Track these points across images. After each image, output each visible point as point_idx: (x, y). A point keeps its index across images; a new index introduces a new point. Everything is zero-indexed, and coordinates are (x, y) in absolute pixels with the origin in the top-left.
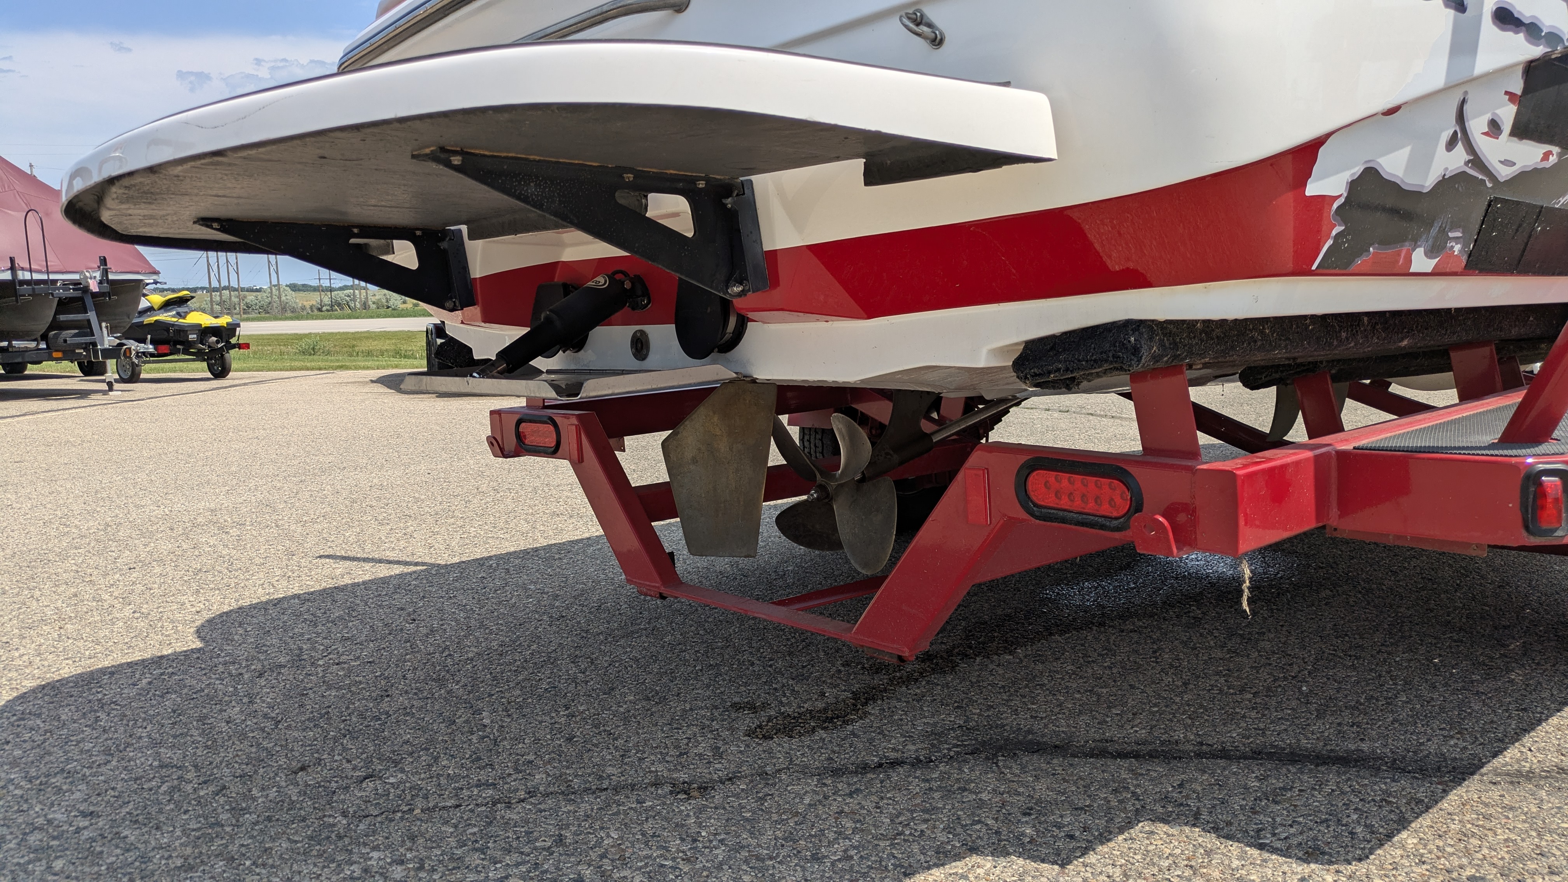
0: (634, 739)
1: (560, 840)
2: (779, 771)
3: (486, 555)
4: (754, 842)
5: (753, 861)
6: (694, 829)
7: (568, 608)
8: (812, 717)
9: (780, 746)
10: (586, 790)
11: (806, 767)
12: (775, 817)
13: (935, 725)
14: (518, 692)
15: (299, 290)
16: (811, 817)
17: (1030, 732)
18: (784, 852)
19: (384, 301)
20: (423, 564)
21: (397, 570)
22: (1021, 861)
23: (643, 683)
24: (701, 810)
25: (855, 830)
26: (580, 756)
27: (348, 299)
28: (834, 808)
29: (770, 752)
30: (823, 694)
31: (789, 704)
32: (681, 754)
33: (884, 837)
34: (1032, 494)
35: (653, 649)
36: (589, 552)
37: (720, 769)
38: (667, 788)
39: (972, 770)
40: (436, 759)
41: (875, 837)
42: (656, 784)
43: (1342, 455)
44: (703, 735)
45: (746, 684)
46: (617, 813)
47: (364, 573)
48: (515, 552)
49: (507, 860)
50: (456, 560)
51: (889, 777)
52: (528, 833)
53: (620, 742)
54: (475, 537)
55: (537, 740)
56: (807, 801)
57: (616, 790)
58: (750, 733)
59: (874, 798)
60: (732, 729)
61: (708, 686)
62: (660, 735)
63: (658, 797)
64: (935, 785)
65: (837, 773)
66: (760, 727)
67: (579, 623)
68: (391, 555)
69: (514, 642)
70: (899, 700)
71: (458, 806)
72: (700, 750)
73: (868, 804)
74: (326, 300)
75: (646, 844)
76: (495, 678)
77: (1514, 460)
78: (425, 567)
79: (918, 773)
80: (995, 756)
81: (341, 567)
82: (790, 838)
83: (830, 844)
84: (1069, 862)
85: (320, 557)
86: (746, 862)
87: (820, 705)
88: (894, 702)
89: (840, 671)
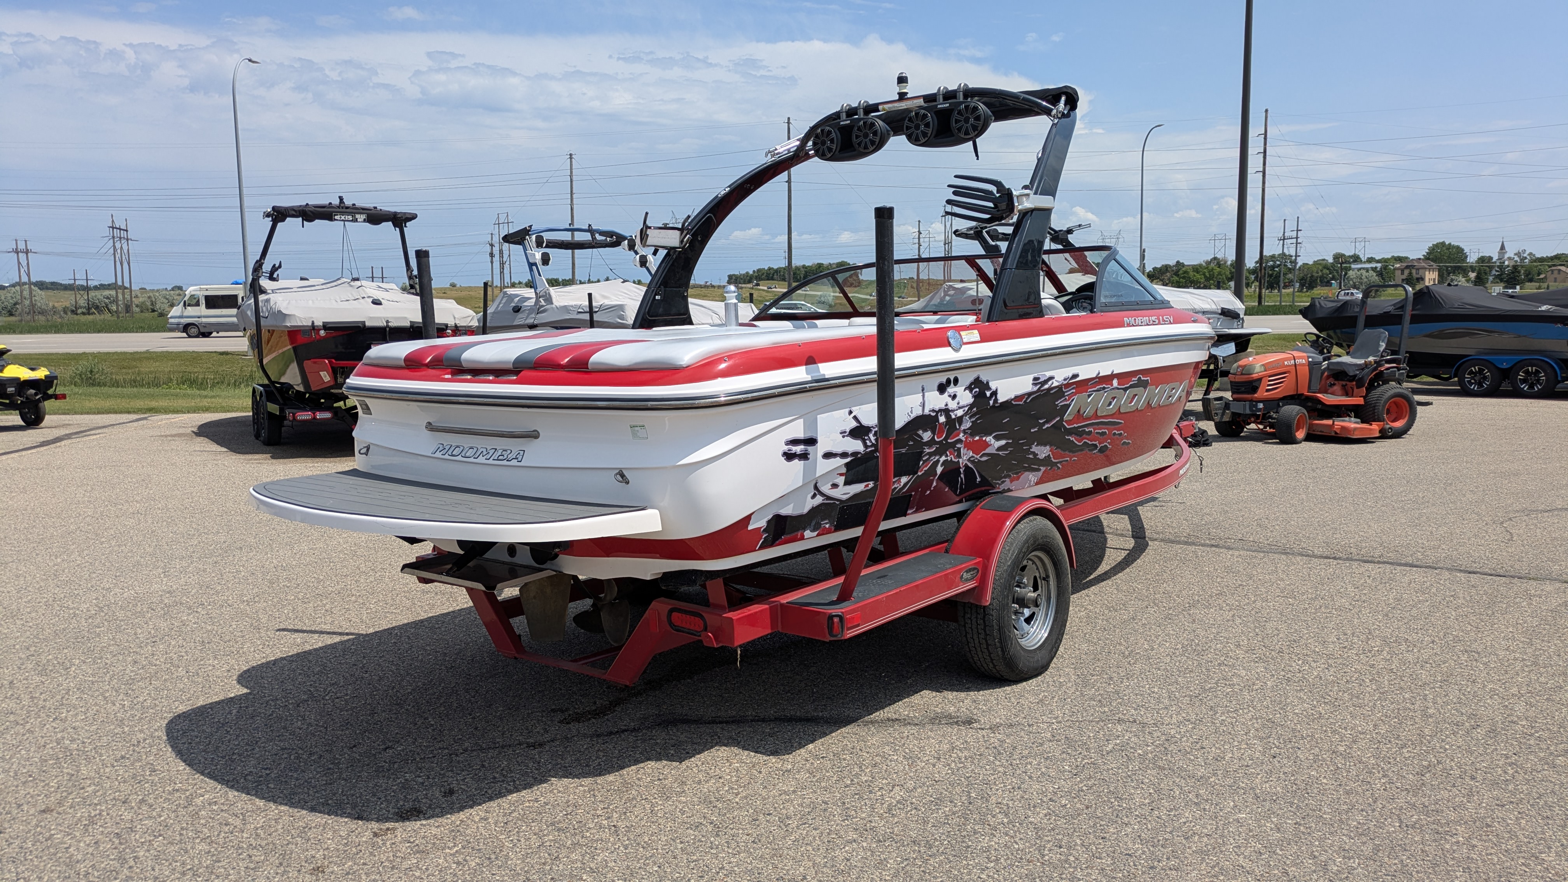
0: (507, 727)
1: (483, 766)
2: (574, 736)
3: (390, 626)
4: (563, 762)
5: (563, 768)
6: (538, 759)
7: (454, 661)
8: (589, 714)
9: (574, 727)
10: (489, 748)
11: (585, 734)
12: (571, 753)
13: (645, 714)
14: (443, 709)
15: (47, 288)
16: (586, 752)
17: (686, 715)
18: (575, 765)
19: (149, 304)
20: (352, 634)
21: (337, 639)
22: (666, 762)
23: (506, 701)
24: (540, 753)
25: (603, 756)
26: (483, 735)
27: (107, 301)
28: (596, 749)
29: (570, 729)
30: (595, 703)
31: (579, 708)
32: (529, 732)
33: (615, 757)
34: (673, 621)
35: (508, 683)
36: (457, 622)
37: (547, 737)
38: (525, 745)
39: (656, 731)
40: (416, 739)
41: (612, 758)
42: (520, 744)
43: (782, 605)
44: (539, 724)
45: (557, 700)
46: (505, 755)
47: (317, 642)
48: (409, 623)
49: (463, 773)
50: (371, 631)
51: (620, 736)
52: (469, 764)
53: (500, 729)
54: (376, 612)
55: (460, 730)
56: (585, 747)
57: (503, 747)
58: (561, 722)
59: (613, 744)
60: (552, 721)
61: (539, 701)
62: (518, 725)
63: (521, 749)
64: (639, 738)
65: (598, 736)
66: (565, 719)
67: (463, 670)
68: (327, 628)
69: (431, 682)
70: (631, 704)
71: (434, 757)
72: (538, 730)
73: (611, 747)
74: (82, 302)
75: (519, 765)
76: (428, 702)
77: (825, 611)
78: (354, 637)
79: (633, 734)
80: (668, 726)
81: (299, 637)
82: (578, 760)
83: (594, 761)
84: (684, 761)
85: (279, 630)
86: (560, 768)
87: (594, 708)
88: (628, 705)
89: (604, 691)
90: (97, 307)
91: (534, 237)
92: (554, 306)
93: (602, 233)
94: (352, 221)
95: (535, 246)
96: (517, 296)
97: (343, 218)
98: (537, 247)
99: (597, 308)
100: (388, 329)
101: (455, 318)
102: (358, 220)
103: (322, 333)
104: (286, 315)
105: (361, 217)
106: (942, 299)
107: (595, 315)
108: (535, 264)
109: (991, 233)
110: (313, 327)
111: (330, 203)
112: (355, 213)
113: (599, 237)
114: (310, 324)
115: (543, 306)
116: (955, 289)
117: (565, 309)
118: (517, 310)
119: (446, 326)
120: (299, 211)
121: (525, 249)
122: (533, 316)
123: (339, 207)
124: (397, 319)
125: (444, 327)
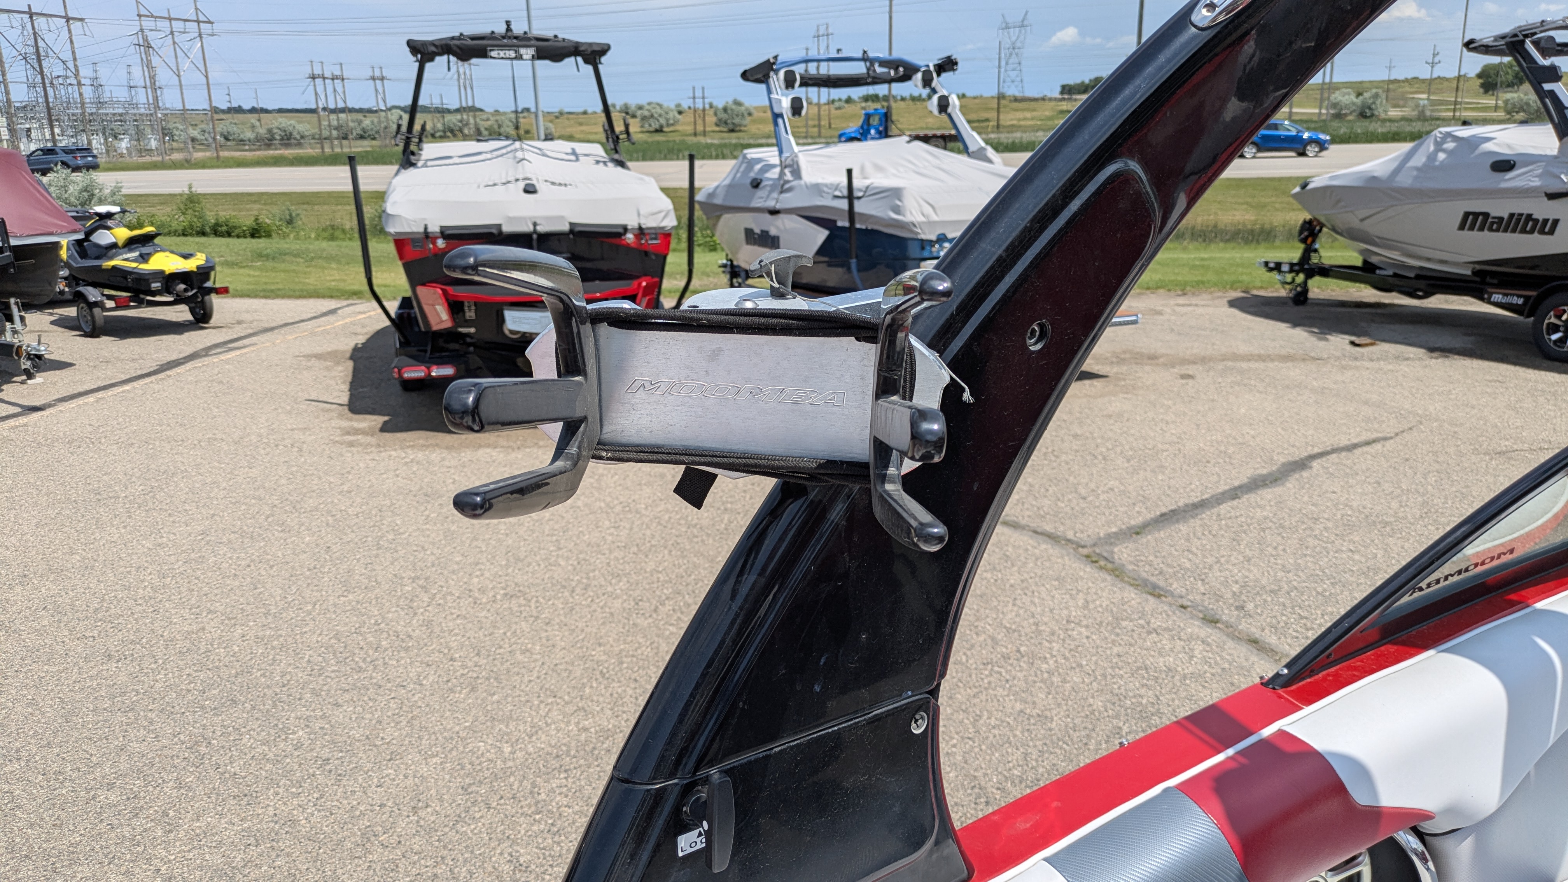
90: (452, 131)
91: (782, 74)
92: (802, 182)
93: (883, 63)
94: (516, 58)
95: (783, 86)
96: (759, 160)
97: (502, 54)
98: (787, 87)
99: (860, 190)
100: (535, 236)
101: (639, 215)
102: (525, 57)
103: (441, 243)
104: (389, 215)
105: (528, 53)
106: (1432, 157)
107: (856, 203)
108: (781, 115)
109: (1543, 44)
110: (427, 235)
111: (493, 32)
112: (519, 46)
113: (879, 70)
114: (422, 230)
115: (788, 182)
116: (1456, 139)
117: (817, 189)
118: (756, 184)
119: (625, 229)
120: (441, 46)
121: (769, 91)
122: (775, 195)
123: (504, 37)
124: (549, 219)
125: (621, 230)
